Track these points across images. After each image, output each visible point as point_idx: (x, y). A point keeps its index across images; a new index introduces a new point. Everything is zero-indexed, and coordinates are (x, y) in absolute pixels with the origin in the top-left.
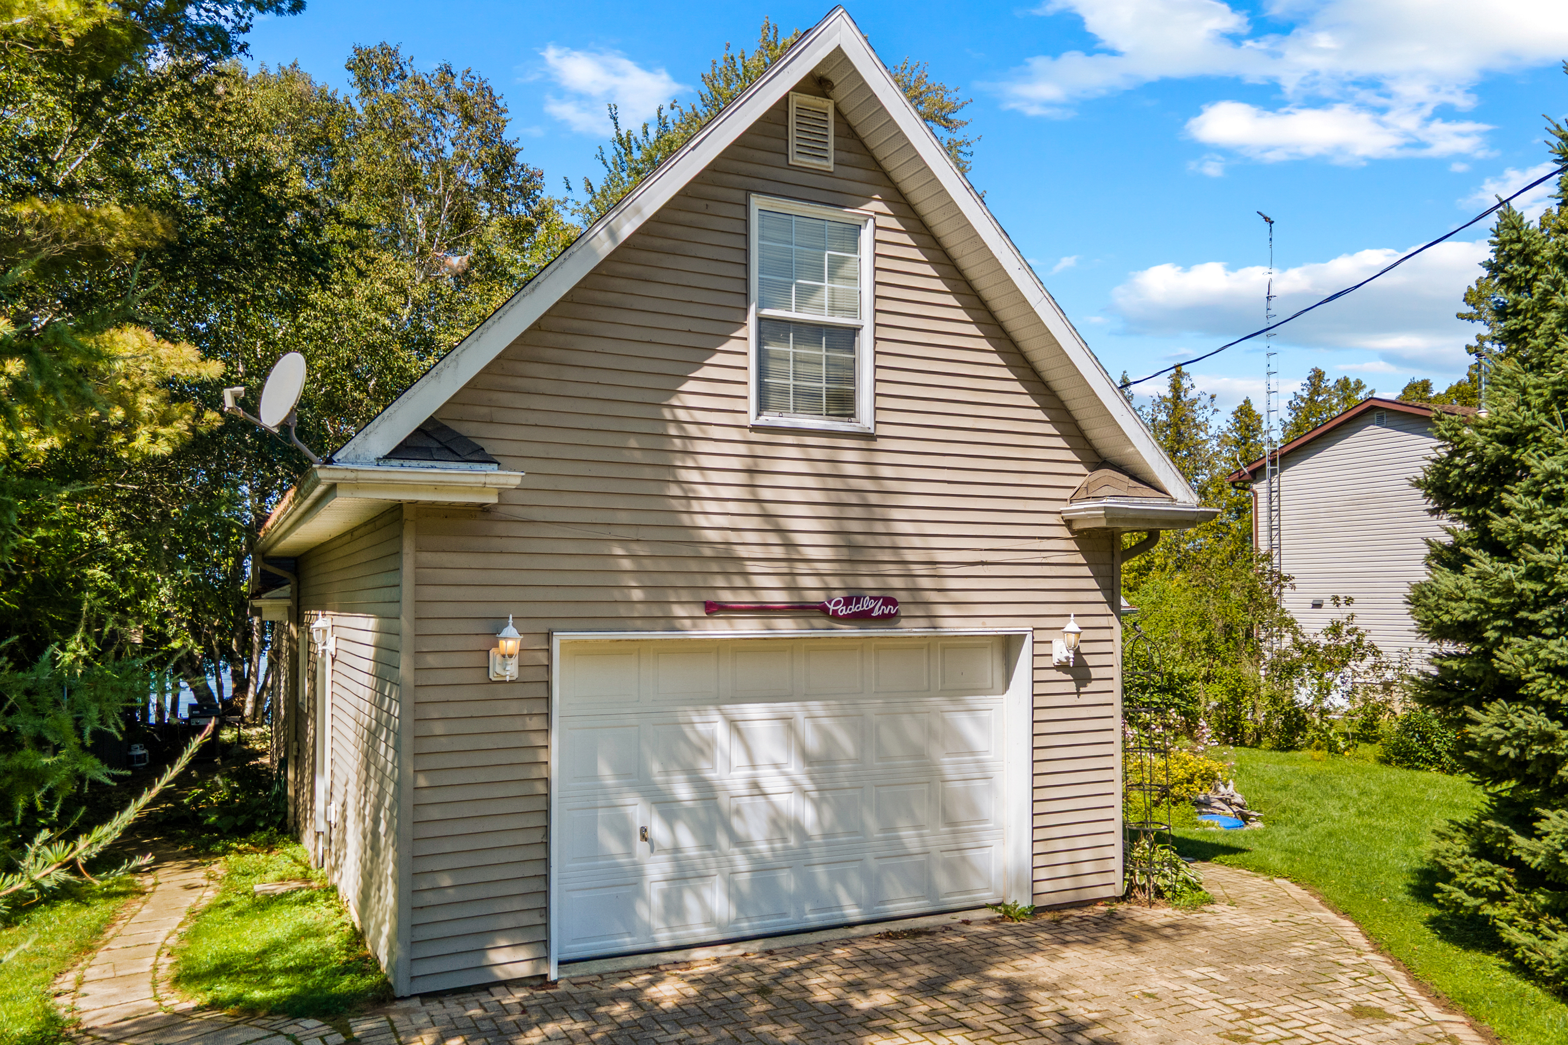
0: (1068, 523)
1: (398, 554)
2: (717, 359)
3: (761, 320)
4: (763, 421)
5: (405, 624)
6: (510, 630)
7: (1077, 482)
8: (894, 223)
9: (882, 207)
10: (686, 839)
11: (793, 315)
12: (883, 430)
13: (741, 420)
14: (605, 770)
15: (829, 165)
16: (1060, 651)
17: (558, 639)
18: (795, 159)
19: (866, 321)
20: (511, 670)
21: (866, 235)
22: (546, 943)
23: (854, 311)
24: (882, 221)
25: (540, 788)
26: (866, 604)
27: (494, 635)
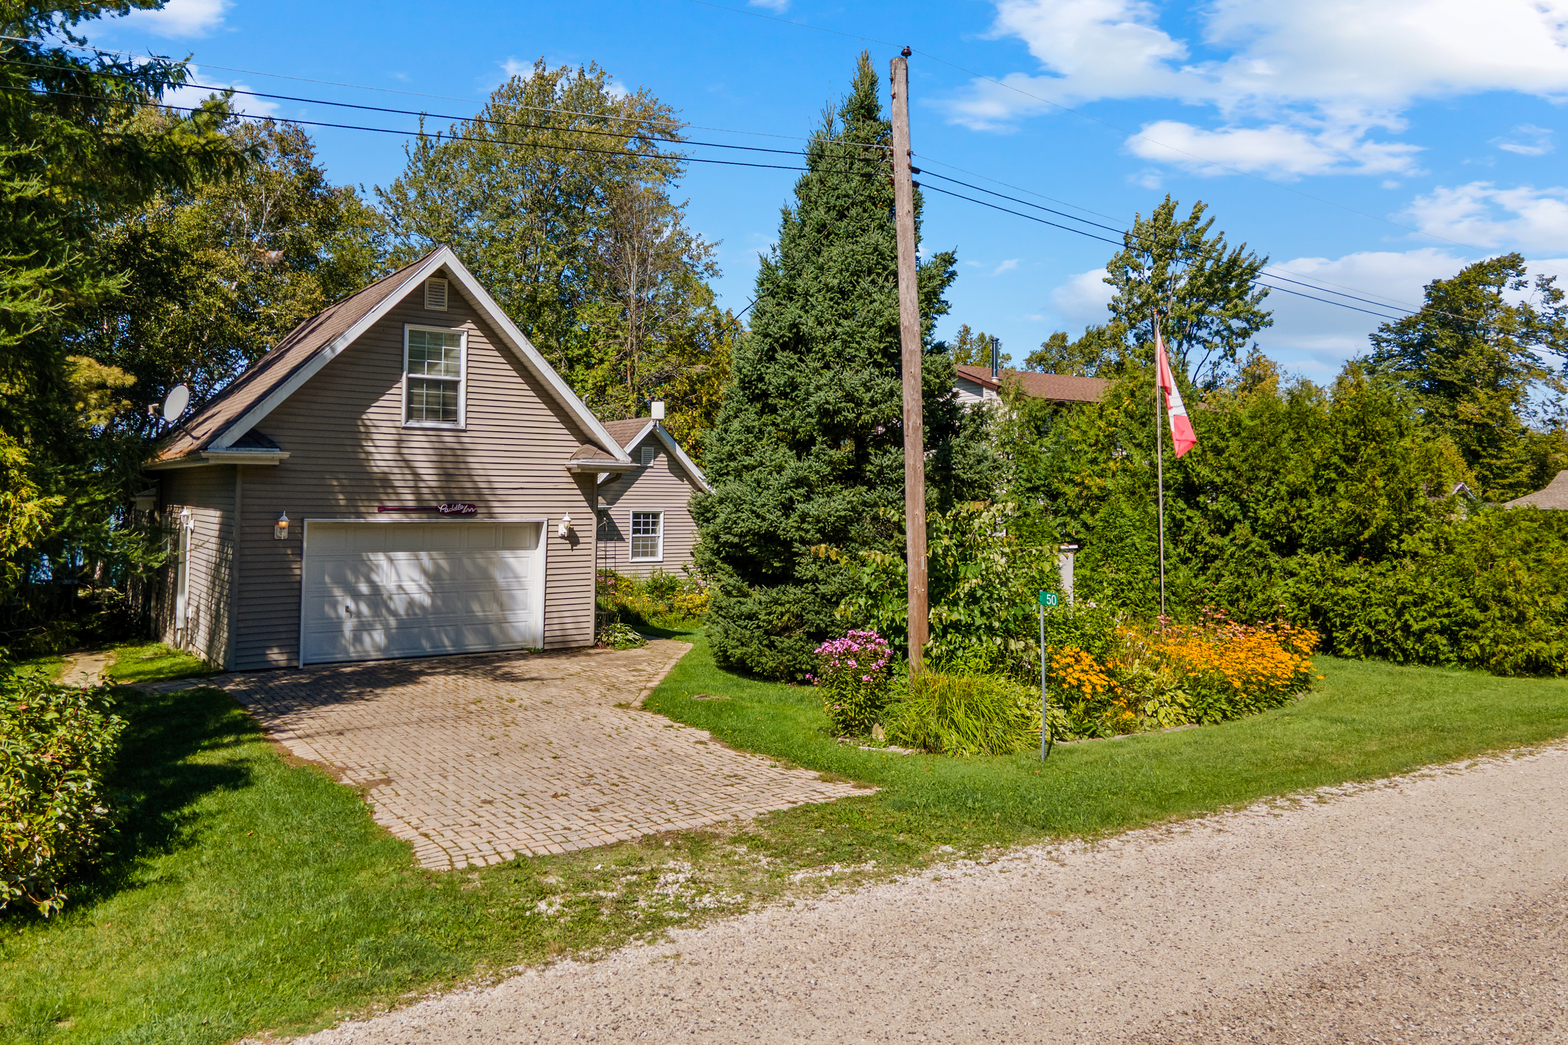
0: (569, 470)
1: (234, 484)
2: (386, 397)
3: (409, 380)
4: (409, 425)
5: (237, 515)
6: (284, 517)
7: (575, 450)
8: (479, 333)
9: (472, 326)
10: (364, 609)
11: (426, 376)
12: (469, 427)
13: (398, 424)
14: (327, 579)
15: (445, 309)
16: (562, 530)
17: (306, 522)
18: (427, 307)
19: (463, 378)
20: (284, 535)
21: (464, 339)
22: (298, 653)
23: (458, 373)
24: (471, 332)
25: (296, 586)
26: (459, 507)
27: (277, 520)
